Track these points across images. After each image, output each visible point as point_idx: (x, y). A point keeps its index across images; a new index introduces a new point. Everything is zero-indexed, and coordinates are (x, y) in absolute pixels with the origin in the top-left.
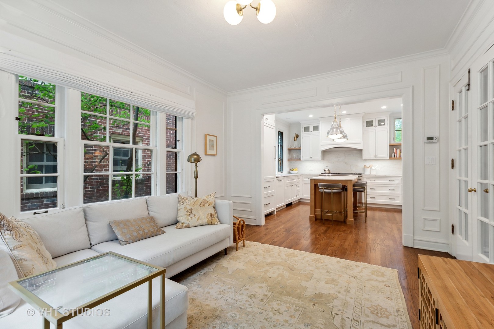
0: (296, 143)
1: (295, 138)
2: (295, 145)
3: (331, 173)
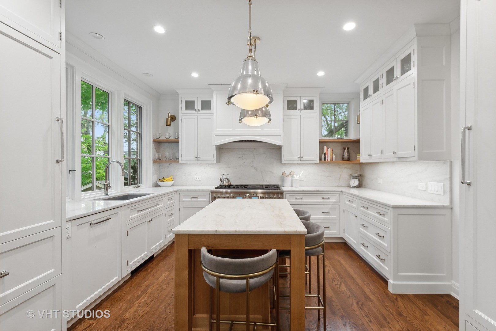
0: (171, 130)
1: (169, 122)
2: (169, 134)
3: (232, 183)
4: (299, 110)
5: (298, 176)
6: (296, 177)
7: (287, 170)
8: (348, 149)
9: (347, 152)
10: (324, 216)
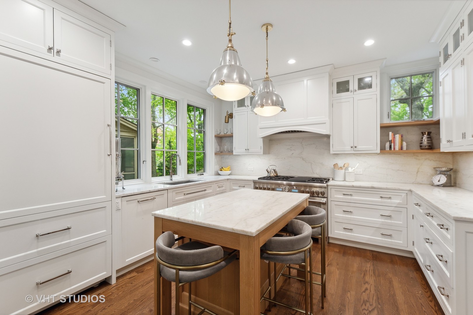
0: (228, 126)
1: (227, 119)
2: (226, 130)
3: (279, 175)
4: (351, 91)
5: (353, 169)
6: (350, 170)
9: (428, 138)
10: (383, 220)
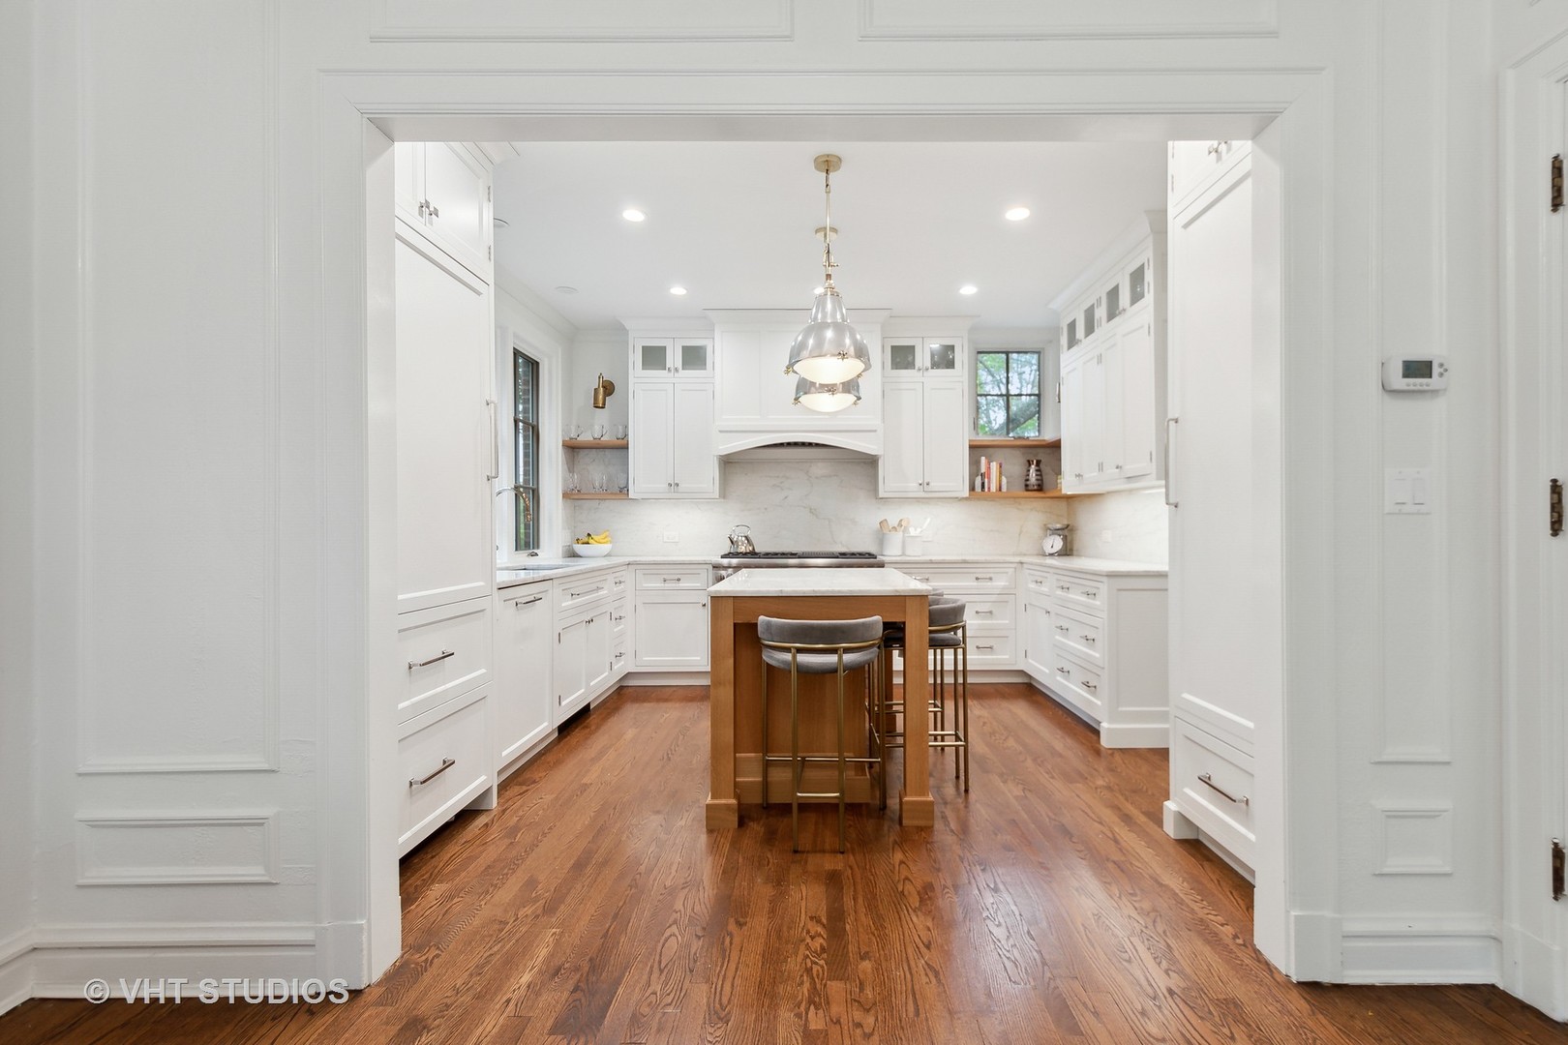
0: (601, 419)
1: (601, 397)
2: (598, 426)
3: (757, 550)
4: (919, 370)
5: (919, 530)
6: (912, 532)
7: (892, 516)
8: (1038, 463)
9: (1037, 470)
10: (980, 622)
